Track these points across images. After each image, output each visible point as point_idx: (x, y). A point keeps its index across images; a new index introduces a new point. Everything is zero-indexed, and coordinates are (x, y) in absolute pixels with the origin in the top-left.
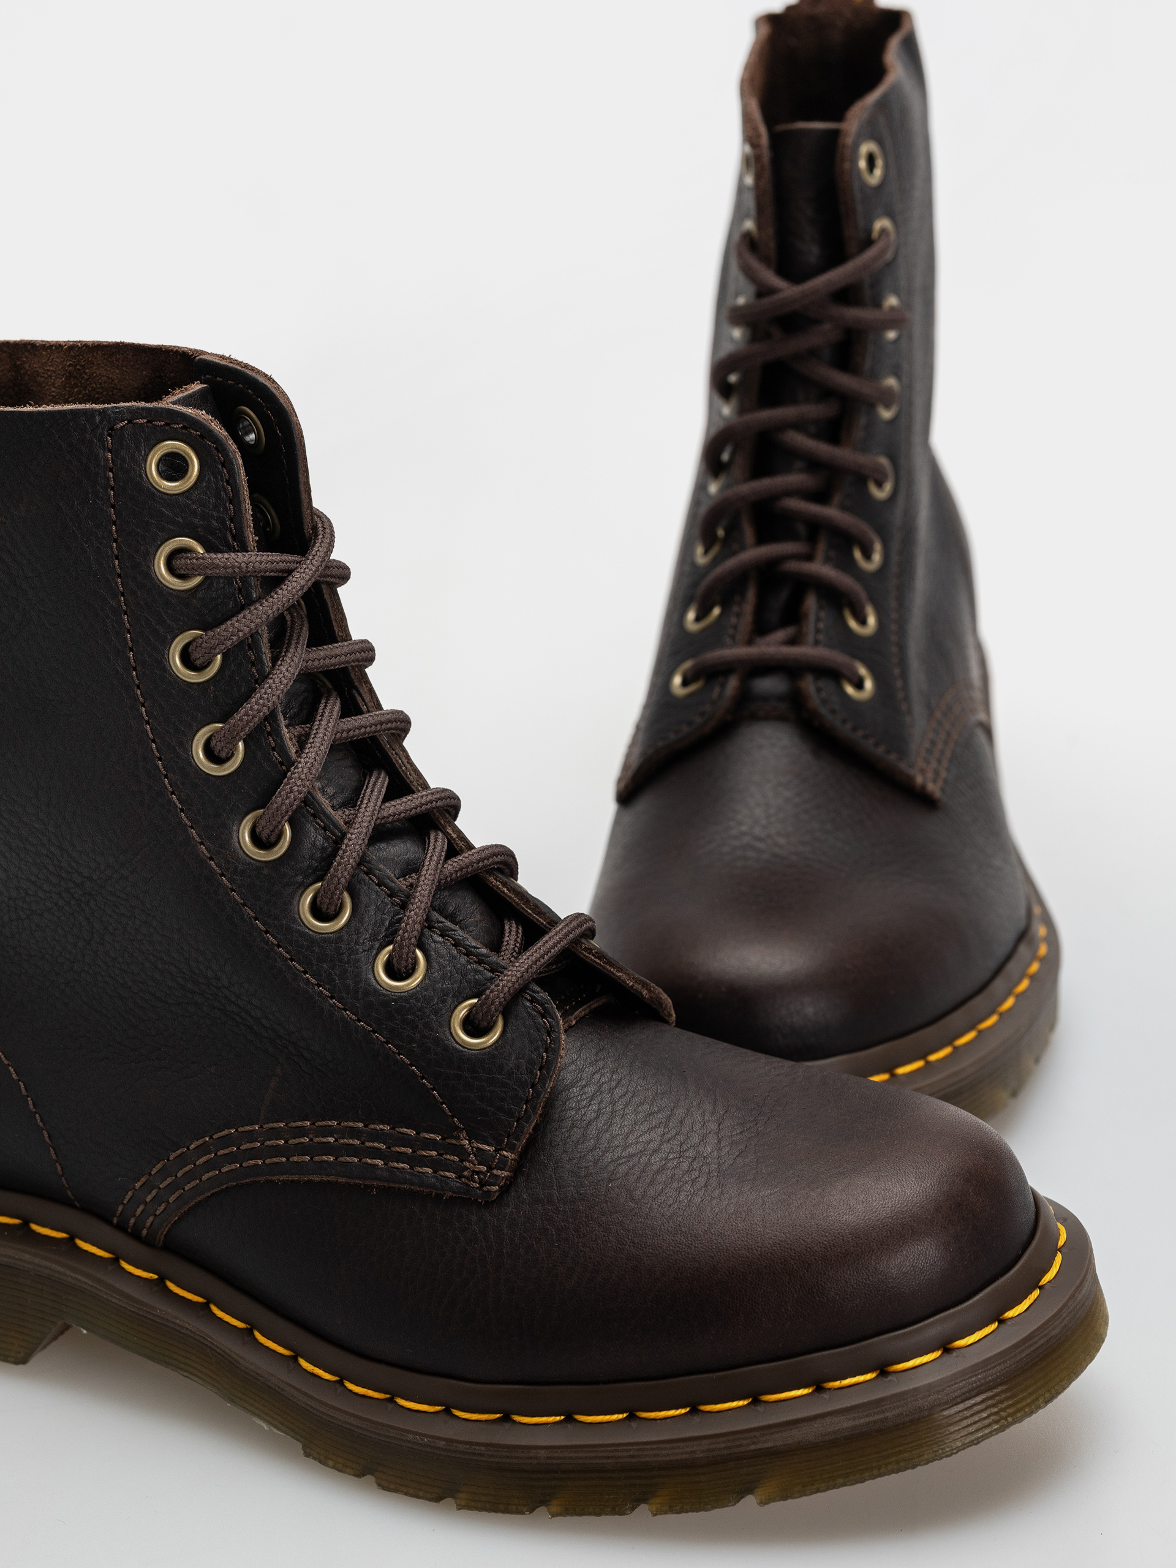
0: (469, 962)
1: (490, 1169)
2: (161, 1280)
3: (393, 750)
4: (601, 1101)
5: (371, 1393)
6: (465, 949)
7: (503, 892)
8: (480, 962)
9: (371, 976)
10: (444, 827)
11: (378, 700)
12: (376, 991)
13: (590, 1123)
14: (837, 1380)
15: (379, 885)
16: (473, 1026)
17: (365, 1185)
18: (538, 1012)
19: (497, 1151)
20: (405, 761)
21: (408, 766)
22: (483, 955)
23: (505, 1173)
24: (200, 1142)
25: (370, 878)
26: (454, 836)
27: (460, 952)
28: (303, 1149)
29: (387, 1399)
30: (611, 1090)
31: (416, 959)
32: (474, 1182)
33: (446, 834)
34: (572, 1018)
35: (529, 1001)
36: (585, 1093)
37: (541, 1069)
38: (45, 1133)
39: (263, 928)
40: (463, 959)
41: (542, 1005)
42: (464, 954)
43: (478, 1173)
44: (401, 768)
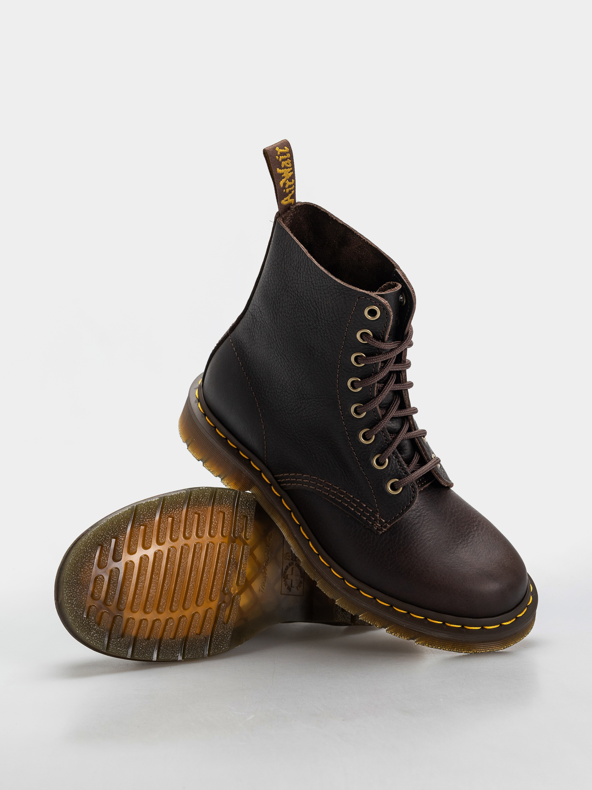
0: (400, 468)
1: (381, 526)
2: (281, 498)
3: (405, 393)
4: (420, 519)
5: (325, 563)
6: (401, 464)
7: (418, 445)
8: (403, 469)
9: (371, 461)
10: (410, 420)
11: (406, 378)
12: (371, 465)
13: (414, 524)
14: (449, 624)
15: (384, 436)
16: (393, 487)
17: (346, 513)
18: (413, 491)
19: (386, 522)
20: (407, 397)
21: (407, 399)
22: (405, 468)
23: (385, 530)
24: (307, 476)
25: (382, 434)
26: (412, 423)
27: (398, 464)
28: (334, 494)
29: (329, 567)
30: (424, 516)
31: (385, 462)
32: (376, 528)
33: (410, 424)
34: (422, 488)
35: (411, 486)
36: (417, 514)
37: (407, 506)
38: (265, 447)
39: (348, 434)
40: (398, 467)
41: (414, 489)
42: (399, 465)
43: (378, 526)
44: (405, 399)
